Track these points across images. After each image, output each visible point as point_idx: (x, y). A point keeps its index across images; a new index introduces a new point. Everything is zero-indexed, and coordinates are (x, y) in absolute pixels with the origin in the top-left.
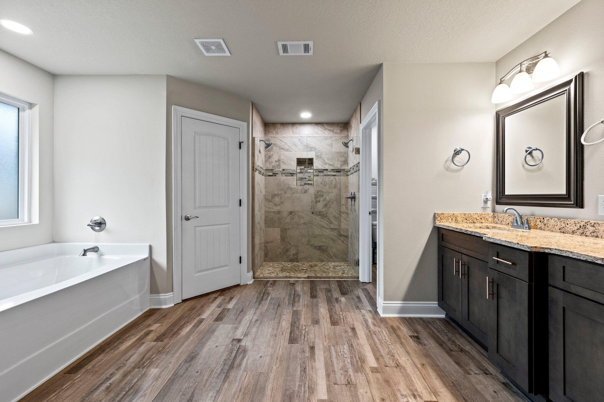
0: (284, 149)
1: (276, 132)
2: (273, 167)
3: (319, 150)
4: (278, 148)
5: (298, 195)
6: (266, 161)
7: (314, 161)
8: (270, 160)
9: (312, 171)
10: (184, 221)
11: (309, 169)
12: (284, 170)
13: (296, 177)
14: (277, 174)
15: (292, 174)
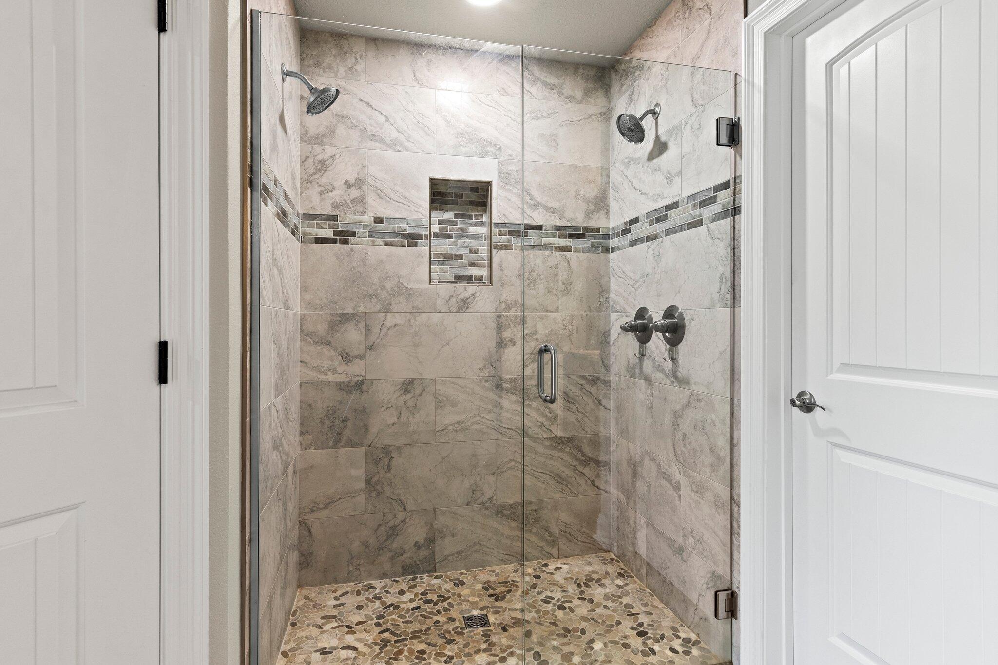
0: (382, 141)
1: (351, 69)
2: (335, 205)
3: (511, 156)
4: (355, 134)
5: (435, 317)
6: (307, 181)
7: (496, 191)
8: (324, 180)
9: (483, 231)
11: (472, 225)
12: (379, 220)
13: (427, 249)
14: (353, 234)
15: (412, 239)
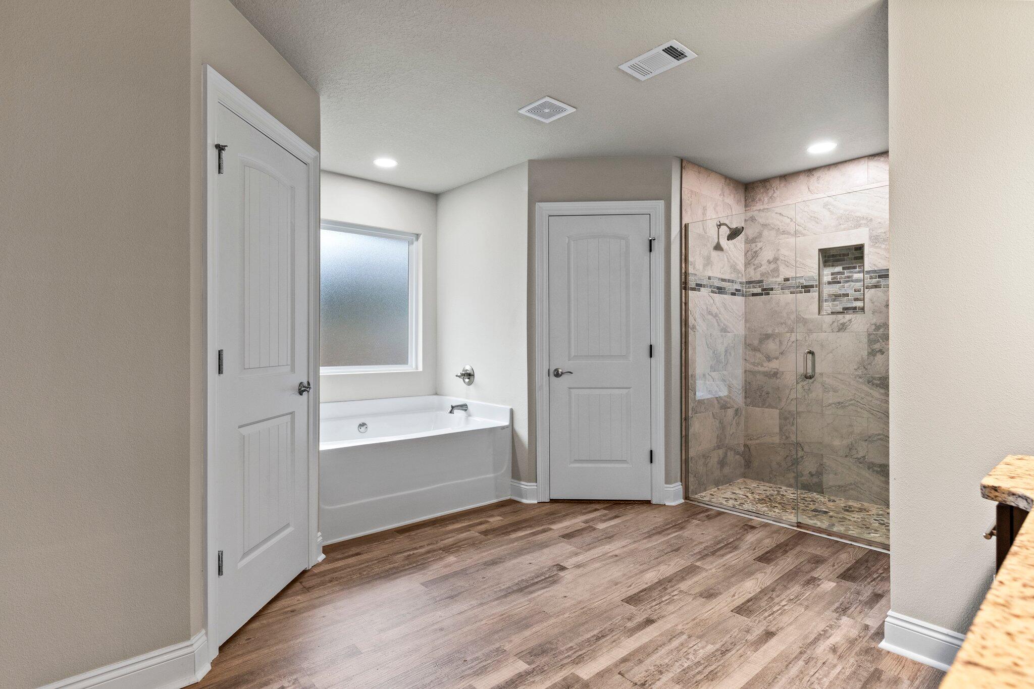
0: (789, 233)
1: (771, 198)
2: (762, 275)
3: (880, 223)
4: (773, 233)
5: (823, 336)
6: (747, 264)
7: (867, 250)
8: (756, 262)
9: (861, 276)
10: (553, 378)
11: (856, 273)
12: (787, 280)
13: (817, 293)
14: (772, 289)
15: (807, 288)
